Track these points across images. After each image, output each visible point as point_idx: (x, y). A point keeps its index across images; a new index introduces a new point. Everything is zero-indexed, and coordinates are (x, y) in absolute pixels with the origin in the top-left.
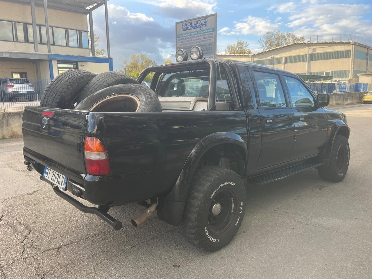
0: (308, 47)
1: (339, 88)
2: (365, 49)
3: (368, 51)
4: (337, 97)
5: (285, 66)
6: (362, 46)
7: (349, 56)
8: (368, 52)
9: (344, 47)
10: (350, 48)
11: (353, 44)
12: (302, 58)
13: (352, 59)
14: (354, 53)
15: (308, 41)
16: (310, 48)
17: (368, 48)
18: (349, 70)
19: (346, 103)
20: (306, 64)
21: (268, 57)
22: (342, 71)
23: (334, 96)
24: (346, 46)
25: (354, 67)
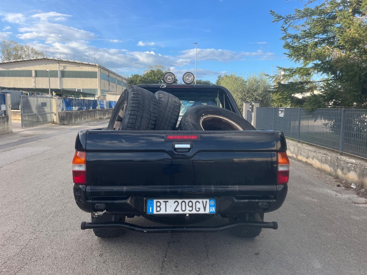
0: (59, 64)
1: (100, 105)
2: (107, 72)
3: (109, 73)
4: (99, 112)
5: (36, 80)
6: (105, 70)
7: (96, 77)
8: (109, 75)
9: (91, 69)
10: (96, 70)
11: (98, 67)
12: (53, 74)
13: (99, 80)
14: (100, 75)
15: (58, 58)
16: (60, 64)
17: (109, 72)
18: (97, 89)
19: (105, 118)
20: (58, 79)
21: (15, 68)
22: (92, 89)
23: (97, 112)
24: (93, 67)
25: (100, 86)
